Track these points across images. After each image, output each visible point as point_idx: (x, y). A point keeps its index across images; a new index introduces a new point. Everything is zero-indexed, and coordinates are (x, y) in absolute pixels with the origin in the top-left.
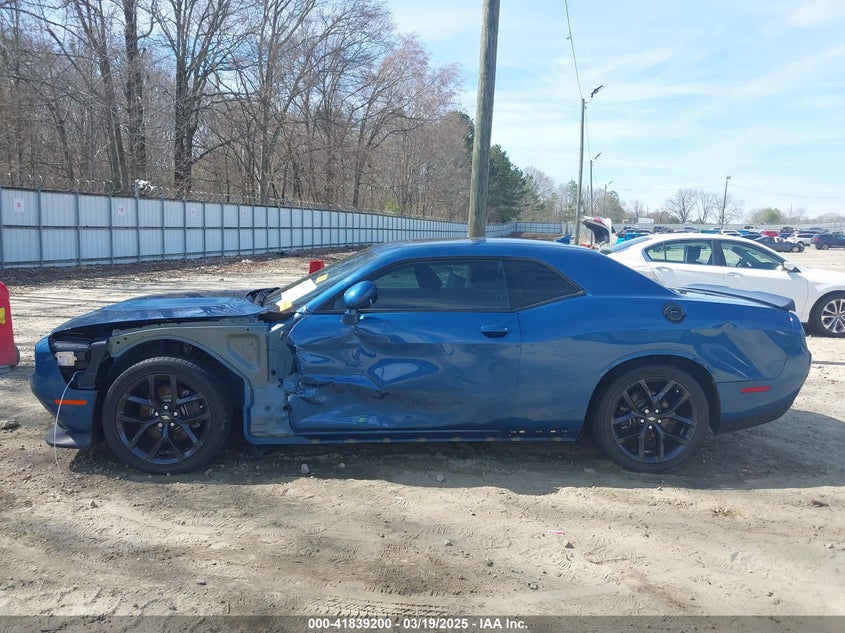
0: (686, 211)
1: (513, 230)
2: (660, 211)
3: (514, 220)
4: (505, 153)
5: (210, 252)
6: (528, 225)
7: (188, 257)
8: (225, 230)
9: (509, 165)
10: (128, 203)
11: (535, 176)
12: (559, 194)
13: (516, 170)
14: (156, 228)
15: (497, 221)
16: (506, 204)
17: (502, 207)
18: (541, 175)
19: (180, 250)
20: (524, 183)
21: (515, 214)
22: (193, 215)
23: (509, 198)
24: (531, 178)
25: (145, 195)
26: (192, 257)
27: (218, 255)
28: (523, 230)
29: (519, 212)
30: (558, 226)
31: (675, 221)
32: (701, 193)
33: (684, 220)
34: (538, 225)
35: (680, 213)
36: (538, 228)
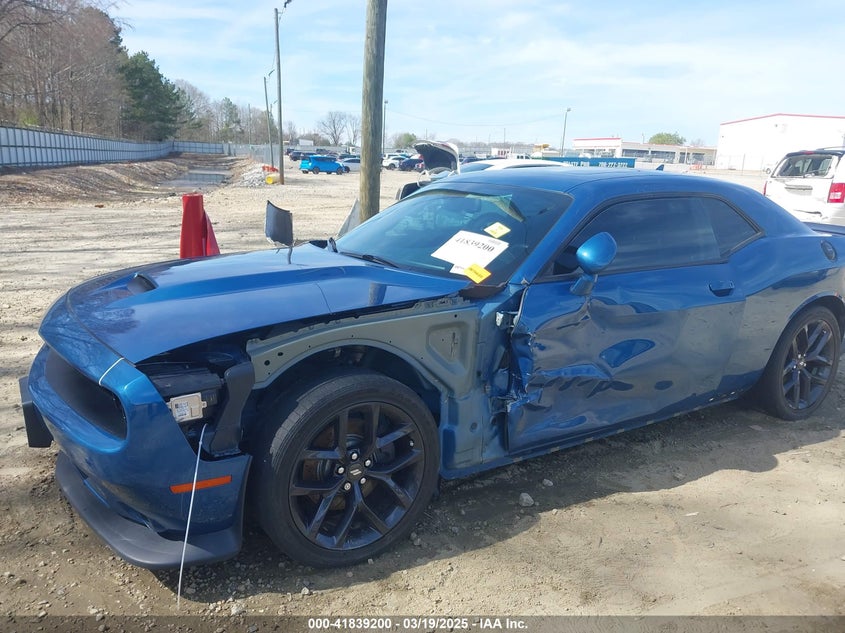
0: (338, 133)
1: (170, 150)
2: (313, 133)
3: (171, 138)
4: (154, 62)
6: (187, 144)
9: (160, 76)
11: (187, 90)
12: (214, 110)
13: (167, 82)
15: (153, 139)
16: (162, 120)
17: (157, 123)
18: (194, 90)
20: (178, 98)
21: (172, 132)
23: (164, 114)
24: (183, 92)
28: (181, 149)
29: (175, 130)
30: (219, 146)
31: (327, 143)
32: (350, 116)
33: (336, 143)
34: (198, 145)
35: (332, 135)
36: (198, 148)
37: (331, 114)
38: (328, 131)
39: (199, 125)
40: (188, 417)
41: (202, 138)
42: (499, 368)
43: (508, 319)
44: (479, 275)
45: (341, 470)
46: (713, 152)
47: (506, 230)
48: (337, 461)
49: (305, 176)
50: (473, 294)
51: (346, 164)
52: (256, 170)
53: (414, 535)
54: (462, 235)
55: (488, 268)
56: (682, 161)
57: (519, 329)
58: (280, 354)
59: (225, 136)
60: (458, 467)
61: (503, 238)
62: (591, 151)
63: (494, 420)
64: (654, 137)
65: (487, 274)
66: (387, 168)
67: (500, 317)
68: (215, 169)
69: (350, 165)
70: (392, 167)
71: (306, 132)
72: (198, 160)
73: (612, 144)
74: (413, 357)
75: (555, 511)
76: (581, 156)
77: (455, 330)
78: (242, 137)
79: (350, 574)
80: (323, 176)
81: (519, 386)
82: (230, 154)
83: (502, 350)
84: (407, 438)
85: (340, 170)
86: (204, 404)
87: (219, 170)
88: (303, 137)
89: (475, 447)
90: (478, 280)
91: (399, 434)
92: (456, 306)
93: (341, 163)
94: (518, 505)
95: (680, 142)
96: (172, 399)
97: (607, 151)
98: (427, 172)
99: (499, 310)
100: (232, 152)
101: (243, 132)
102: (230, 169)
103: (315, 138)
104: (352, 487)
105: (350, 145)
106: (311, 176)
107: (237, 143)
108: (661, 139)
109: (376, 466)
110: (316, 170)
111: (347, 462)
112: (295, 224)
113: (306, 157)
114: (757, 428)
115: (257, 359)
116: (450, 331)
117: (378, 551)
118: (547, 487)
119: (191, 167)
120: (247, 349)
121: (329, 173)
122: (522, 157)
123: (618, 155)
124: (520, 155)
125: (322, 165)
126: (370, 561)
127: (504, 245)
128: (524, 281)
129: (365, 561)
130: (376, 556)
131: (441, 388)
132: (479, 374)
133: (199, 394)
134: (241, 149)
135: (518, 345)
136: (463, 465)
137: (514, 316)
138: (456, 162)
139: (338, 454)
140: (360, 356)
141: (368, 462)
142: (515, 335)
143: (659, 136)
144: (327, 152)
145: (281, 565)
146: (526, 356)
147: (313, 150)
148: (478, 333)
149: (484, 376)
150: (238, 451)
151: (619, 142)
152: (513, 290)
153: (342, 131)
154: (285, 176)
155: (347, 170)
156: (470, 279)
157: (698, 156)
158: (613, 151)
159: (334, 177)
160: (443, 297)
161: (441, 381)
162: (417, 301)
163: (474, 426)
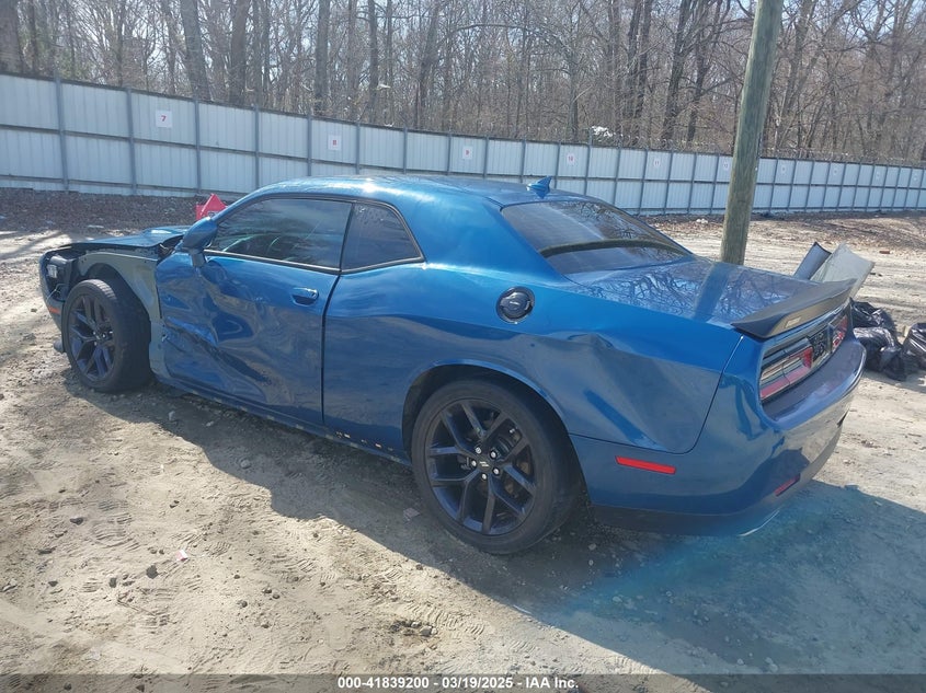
5: (672, 209)
7: (643, 213)
8: (696, 185)
10: (581, 151)
14: (608, 179)
19: (635, 205)
22: (657, 166)
25: (599, 143)
26: (648, 213)
27: (683, 212)
86: (57, 272)
115: (80, 259)
133: (56, 266)
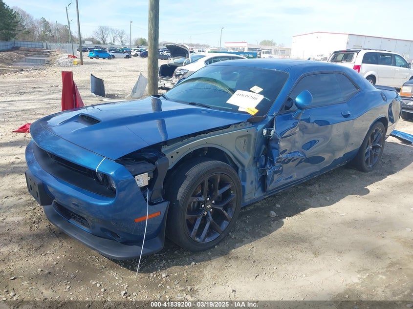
0: (105, 38)
1: (13, 45)
3: (13, 39)
6: (22, 43)
9: (4, 4)
11: (20, 13)
12: (36, 24)
13: (8, 8)
15: (3, 39)
16: (7, 29)
17: (4, 31)
18: (24, 13)
20: (15, 17)
21: (13, 36)
23: (8, 25)
28: (19, 45)
29: (15, 35)
30: (40, 44)
31: (99, 43)
32: (111, 29)
33: (104, 43)
34: (29, 43)
35: (102, 38)
36: (28, 45)
37: (100, 27)
38: (100, 37)
39: (28, 32)
40: (143, 185)
41: (31, 40)
42: (262, 154)
43: (269, 132)
44: (253, 111)
45: (203, 206)
46: (290, 49)
47: (261, 90)
48: (201, 202)
49: (92, 60)
50: (253, 120)
51: (113, 54)
52: (65, 57)
53: (230, 233)
54: (238, 92)
55: (256, 108)
56: (275, 54)
57: (274, 136)
58: (178, 153)
59: (43, 38)
60: (246, 201)
61: (260, 93)
62: (233, 49)
63: (260, 179)
64: (262, 42)
65: (256, 111)
66: (134, 56)
67: (265, 131)
68: (40, 57)
69: (115, 54)
70: (136, 55)
71: (88, 37)
72: (29, 51)
73: (243, 45)
74: (229, 151)
75: (287, 218)
76: (229, 51)
77: (246, 138)
78: (53, 39)
79: (210, 253)
80: (101, 60)
81: (272, 163)
82: (47, 48)
83: (264, 147)
84: (230, 190)
85: (110, 57)
86: (149, 178)
87: (42, 57)
88: (86, 40)
89: (252, 192)
90: (253, 114)
91: (227, 188)
92: (248, 126)
93: (110, 53)
94: (269, 216)
95: (274, 44)
96: (136, 177)
97: (241, 48)
98: (172, 59)
99: (264, 128)
100: (49, 47)
101: (53, 36)
102: (48, 56)
103: (92, 40)
104: (207, 213)
105: (111, 43)
106: (95, 60)
107: (50, 42)
108: (265, 43)
109: (216, 203)
110: (97, 57)
111: (205, 203)
112: (105, 85)
113: (91, 50)
114: (354, 176)
115: (168, 155)
116: (244, 138)
117: (218, 242)
118: (278, 207)
119: (27, 55)
120: (162, 151)
121: (104, 58)
122: (201, 51)
123: (246, 51)
124: (200, 50)
125: (100, 55)
126: (216, 247)
127: (262, 97)
128: (275, 114)
129: (214, 247)
130: (218, 244)
131: (239, 165)
132: (254, 158)
133: (147, 173)
134: (54, 46)
135: (273, 144)
136: (247, 201)
137: (271, 130)
138: (188, 54)
139: (202, 199)
140: (206, 152)
141: (213, 202)
142: (272, 140)
143: (264, 41)
144: (100, 48)
145: (176, 252)
146: (275, 149)
147: (93, 46)
148: (255, 139)
149: (256, 159)
150: (163, 200)
151: (246, 44)
152: (270, 118)
153: (107, 37)
154: (83, 60)
155: (114, 57)
156: (249, 113)
157: (283, 51)
158: (244, 48)
159: (107, 60)
160: (241, 123)
161: (240, 162)
162: (230, 125)
163: (252, 182)
